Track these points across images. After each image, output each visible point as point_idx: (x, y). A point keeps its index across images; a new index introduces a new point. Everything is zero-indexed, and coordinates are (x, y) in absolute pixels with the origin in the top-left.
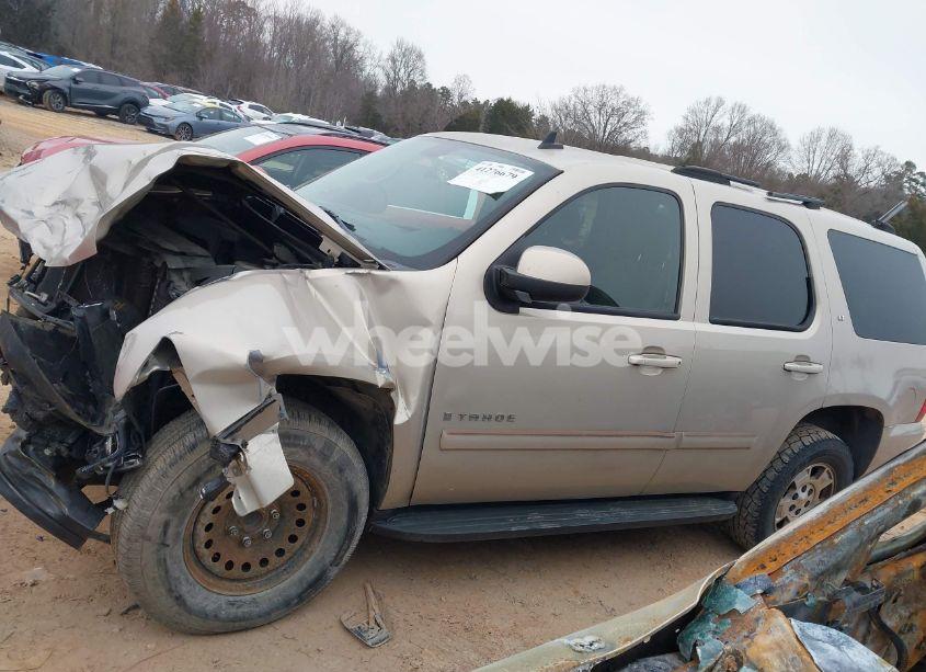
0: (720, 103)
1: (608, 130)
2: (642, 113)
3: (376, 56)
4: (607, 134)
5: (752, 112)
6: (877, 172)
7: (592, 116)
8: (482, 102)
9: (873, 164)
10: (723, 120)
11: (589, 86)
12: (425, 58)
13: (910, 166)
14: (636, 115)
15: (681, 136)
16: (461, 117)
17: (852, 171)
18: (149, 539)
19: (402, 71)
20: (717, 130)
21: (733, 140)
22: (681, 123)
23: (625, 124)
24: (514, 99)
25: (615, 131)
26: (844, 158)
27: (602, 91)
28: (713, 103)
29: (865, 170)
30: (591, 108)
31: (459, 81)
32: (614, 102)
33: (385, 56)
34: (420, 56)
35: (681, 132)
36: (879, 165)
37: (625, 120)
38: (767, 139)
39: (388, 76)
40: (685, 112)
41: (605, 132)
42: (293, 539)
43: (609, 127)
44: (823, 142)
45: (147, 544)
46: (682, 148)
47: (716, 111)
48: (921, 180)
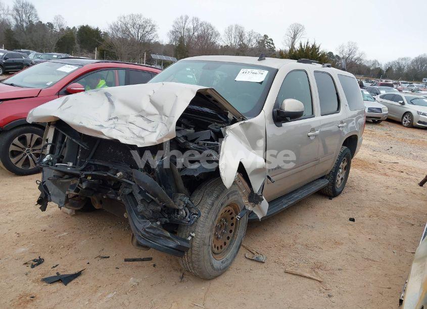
0: (187, 18)
1: (139, 36)
2: (153, 26)
3: (6, 8)
4: (139, 37)
5: (201, 21)
6: (254, 41)
7: (130, 30)
8: (72, 28)
9: (252, 38)
10: (190, 25)
11: (126, 16)
12: (35, 8)
13: (266, 36)
14: (151, 27)
15: (173, 34)
16: (64, 37)
17: (245, 41)
18: (206, 245)
19: (24, 16)
20: (188, 30)
21: (196, 34)
22: (172, 29)
23: (147, 32)
24: (89, 25)
25: (143, 36)
26: (241, 37)
27: (132, 17)
28: (184, 18)
29: (250, 41)
30: (129, 26)
31: (57, 18)
32: (139, 22)
33: (11, 8)
34: (32, 7)
35: (173, 33)
36: (255, 38)
37: (146, 30)
38: (210, 31)
39: (16, 19)
40: (173, 23)
41: (138, 37)
42: (231, 231)
43: (139, 34)
44: (234, 31)
45: (205, 247)
46: (175, 39)
47: (186, 22)
48: (271, 42)
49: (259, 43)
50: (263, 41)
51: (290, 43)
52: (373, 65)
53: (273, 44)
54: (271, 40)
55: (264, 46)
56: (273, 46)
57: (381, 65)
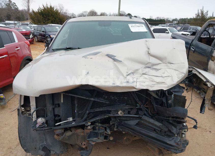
6: (3, 4)
13: (10, 1)
36: (3, 2)
48: (15, 5)
49: (6, 5)
50: (9, 4)
51: (27, 5)
52: (72, 15)
53: (16, 6)
54: (14, 3)
55: (11, 7)
56: (16, 7)
57: (76, 15)
